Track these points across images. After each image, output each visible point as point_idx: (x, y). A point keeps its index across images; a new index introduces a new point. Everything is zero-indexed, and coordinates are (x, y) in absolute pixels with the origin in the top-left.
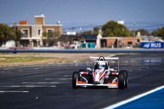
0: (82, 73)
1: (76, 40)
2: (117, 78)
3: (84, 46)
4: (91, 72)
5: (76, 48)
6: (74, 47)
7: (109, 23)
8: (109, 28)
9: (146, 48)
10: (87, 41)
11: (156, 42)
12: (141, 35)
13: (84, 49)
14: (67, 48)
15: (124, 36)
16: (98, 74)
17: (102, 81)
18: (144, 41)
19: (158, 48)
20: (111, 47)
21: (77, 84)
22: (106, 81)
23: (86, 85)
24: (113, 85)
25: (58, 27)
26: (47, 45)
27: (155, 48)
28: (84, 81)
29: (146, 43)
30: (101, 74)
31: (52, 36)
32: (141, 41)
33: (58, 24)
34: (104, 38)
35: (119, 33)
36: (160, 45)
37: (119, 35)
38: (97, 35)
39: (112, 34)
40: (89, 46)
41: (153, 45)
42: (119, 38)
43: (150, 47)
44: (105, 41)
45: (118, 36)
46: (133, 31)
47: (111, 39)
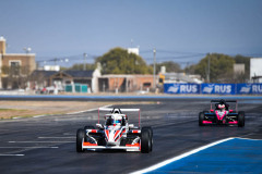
0: (90, 131)
1: (58, 79)
2: (138, 138)
3: (69, 89)
4: (103, 129)
5: (56, 92)
6: (52, 92)
7: (113, 52)
8: (113, 59)
9: (172, 93)
10: (75, 81)
11: (189, 84)
12: (167, 71)
13: (68, 94)
14: (42, 92)
15: (137, 72)
16: (113, 132)
17: (118, 142)
18: (170, 82)
19: (191, 92)
20: (114, 91)
21: (83, 147)
22: (123, 142)
23: (94, 147)
24: (134, 148)
25: (28, 58)
26: (9, 87)
27: (187, 93)
28: (92, 143)
29: (172, 85)
30: (116, 132)
31: (16, 73)
32: (165, 82)
33: (27, 52)
34: (105, 76)
35: (128, 68)
36: (195, 89)
37: (128, 71)
38: (93, 71)
39: (117, 69)
40: (78, 89)
41: (183, 88)
42: (128, 77)
43: (178, 92)
44: (106, 80)
45: (127, 73)
46: (152, 66)
47: (115, 79)
